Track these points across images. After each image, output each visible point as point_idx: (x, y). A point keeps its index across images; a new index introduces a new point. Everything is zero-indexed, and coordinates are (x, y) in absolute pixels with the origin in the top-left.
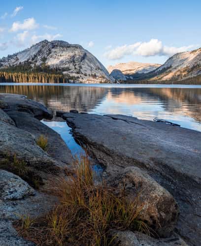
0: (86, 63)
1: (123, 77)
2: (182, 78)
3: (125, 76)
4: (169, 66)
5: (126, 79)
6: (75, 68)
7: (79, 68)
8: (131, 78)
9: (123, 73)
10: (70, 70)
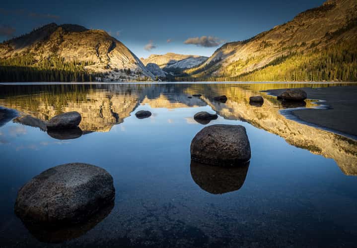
0: (115, 56)
1: (161, 73)
2: (235, 73)
3: (163, 72)
4: (218, 59)
5: (165, 76)
6: (101, 62)
7: (106, 62)
8: (171, 74)
9: (160, 67)
10: (94, 63)
